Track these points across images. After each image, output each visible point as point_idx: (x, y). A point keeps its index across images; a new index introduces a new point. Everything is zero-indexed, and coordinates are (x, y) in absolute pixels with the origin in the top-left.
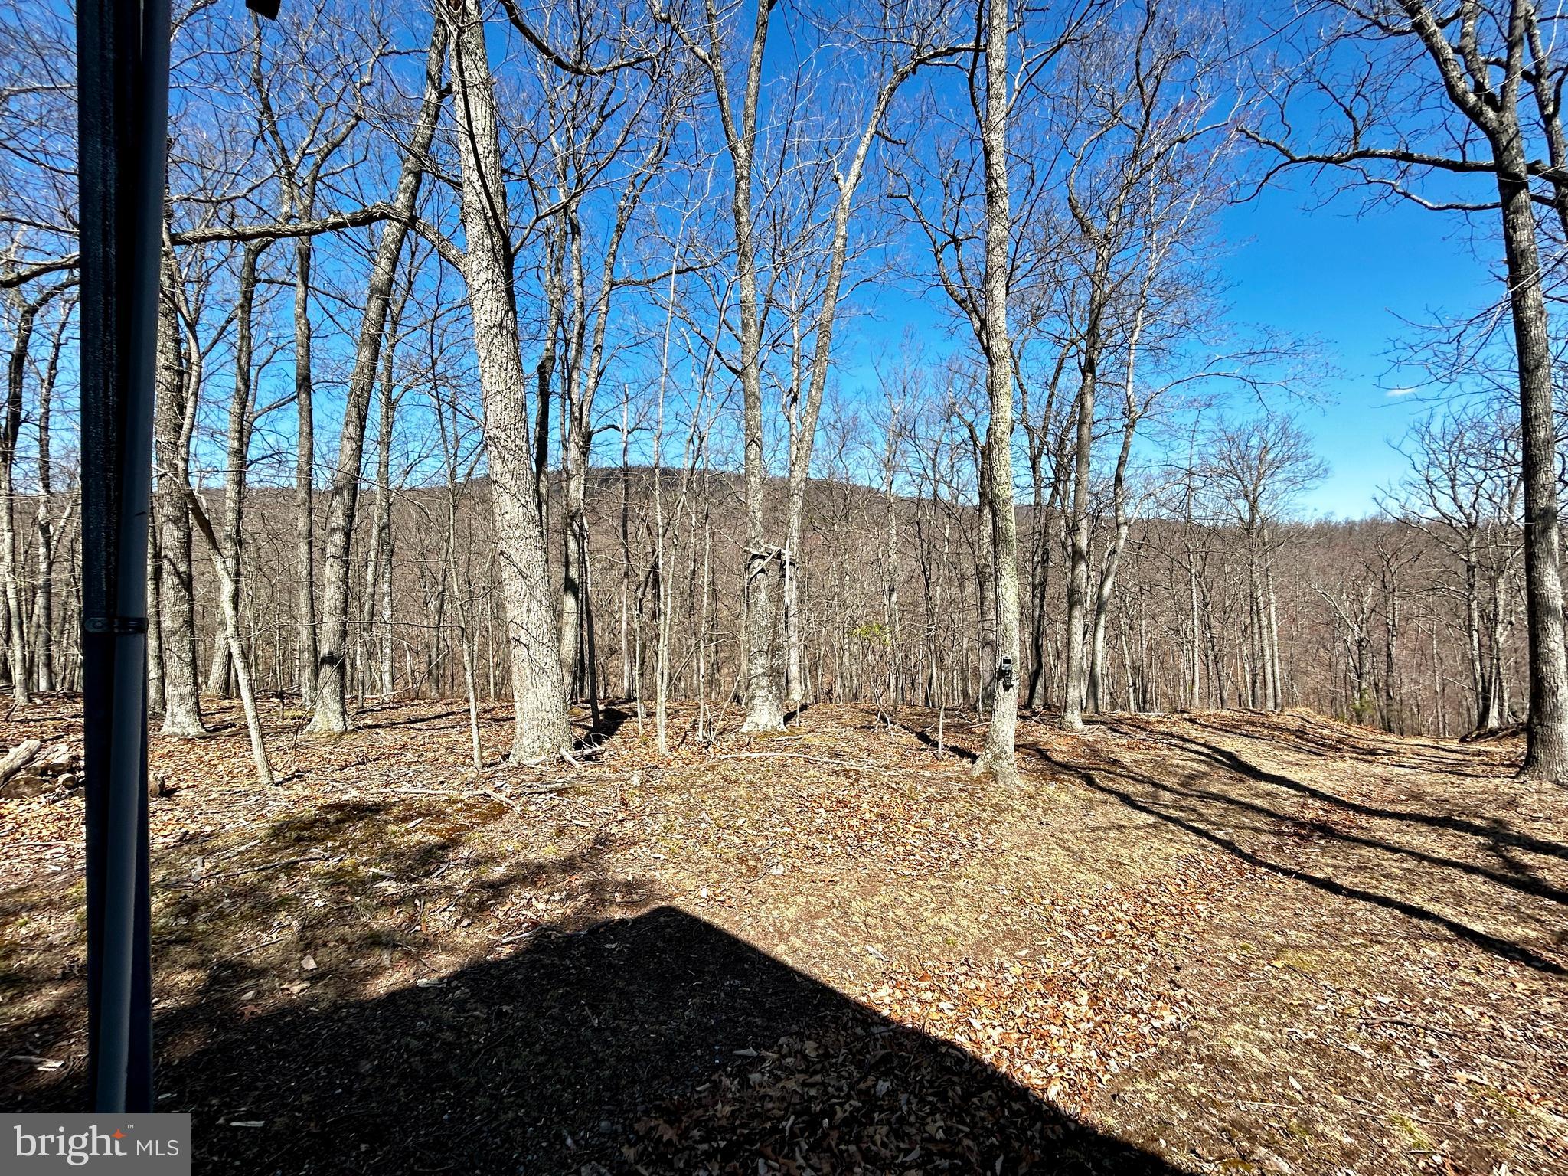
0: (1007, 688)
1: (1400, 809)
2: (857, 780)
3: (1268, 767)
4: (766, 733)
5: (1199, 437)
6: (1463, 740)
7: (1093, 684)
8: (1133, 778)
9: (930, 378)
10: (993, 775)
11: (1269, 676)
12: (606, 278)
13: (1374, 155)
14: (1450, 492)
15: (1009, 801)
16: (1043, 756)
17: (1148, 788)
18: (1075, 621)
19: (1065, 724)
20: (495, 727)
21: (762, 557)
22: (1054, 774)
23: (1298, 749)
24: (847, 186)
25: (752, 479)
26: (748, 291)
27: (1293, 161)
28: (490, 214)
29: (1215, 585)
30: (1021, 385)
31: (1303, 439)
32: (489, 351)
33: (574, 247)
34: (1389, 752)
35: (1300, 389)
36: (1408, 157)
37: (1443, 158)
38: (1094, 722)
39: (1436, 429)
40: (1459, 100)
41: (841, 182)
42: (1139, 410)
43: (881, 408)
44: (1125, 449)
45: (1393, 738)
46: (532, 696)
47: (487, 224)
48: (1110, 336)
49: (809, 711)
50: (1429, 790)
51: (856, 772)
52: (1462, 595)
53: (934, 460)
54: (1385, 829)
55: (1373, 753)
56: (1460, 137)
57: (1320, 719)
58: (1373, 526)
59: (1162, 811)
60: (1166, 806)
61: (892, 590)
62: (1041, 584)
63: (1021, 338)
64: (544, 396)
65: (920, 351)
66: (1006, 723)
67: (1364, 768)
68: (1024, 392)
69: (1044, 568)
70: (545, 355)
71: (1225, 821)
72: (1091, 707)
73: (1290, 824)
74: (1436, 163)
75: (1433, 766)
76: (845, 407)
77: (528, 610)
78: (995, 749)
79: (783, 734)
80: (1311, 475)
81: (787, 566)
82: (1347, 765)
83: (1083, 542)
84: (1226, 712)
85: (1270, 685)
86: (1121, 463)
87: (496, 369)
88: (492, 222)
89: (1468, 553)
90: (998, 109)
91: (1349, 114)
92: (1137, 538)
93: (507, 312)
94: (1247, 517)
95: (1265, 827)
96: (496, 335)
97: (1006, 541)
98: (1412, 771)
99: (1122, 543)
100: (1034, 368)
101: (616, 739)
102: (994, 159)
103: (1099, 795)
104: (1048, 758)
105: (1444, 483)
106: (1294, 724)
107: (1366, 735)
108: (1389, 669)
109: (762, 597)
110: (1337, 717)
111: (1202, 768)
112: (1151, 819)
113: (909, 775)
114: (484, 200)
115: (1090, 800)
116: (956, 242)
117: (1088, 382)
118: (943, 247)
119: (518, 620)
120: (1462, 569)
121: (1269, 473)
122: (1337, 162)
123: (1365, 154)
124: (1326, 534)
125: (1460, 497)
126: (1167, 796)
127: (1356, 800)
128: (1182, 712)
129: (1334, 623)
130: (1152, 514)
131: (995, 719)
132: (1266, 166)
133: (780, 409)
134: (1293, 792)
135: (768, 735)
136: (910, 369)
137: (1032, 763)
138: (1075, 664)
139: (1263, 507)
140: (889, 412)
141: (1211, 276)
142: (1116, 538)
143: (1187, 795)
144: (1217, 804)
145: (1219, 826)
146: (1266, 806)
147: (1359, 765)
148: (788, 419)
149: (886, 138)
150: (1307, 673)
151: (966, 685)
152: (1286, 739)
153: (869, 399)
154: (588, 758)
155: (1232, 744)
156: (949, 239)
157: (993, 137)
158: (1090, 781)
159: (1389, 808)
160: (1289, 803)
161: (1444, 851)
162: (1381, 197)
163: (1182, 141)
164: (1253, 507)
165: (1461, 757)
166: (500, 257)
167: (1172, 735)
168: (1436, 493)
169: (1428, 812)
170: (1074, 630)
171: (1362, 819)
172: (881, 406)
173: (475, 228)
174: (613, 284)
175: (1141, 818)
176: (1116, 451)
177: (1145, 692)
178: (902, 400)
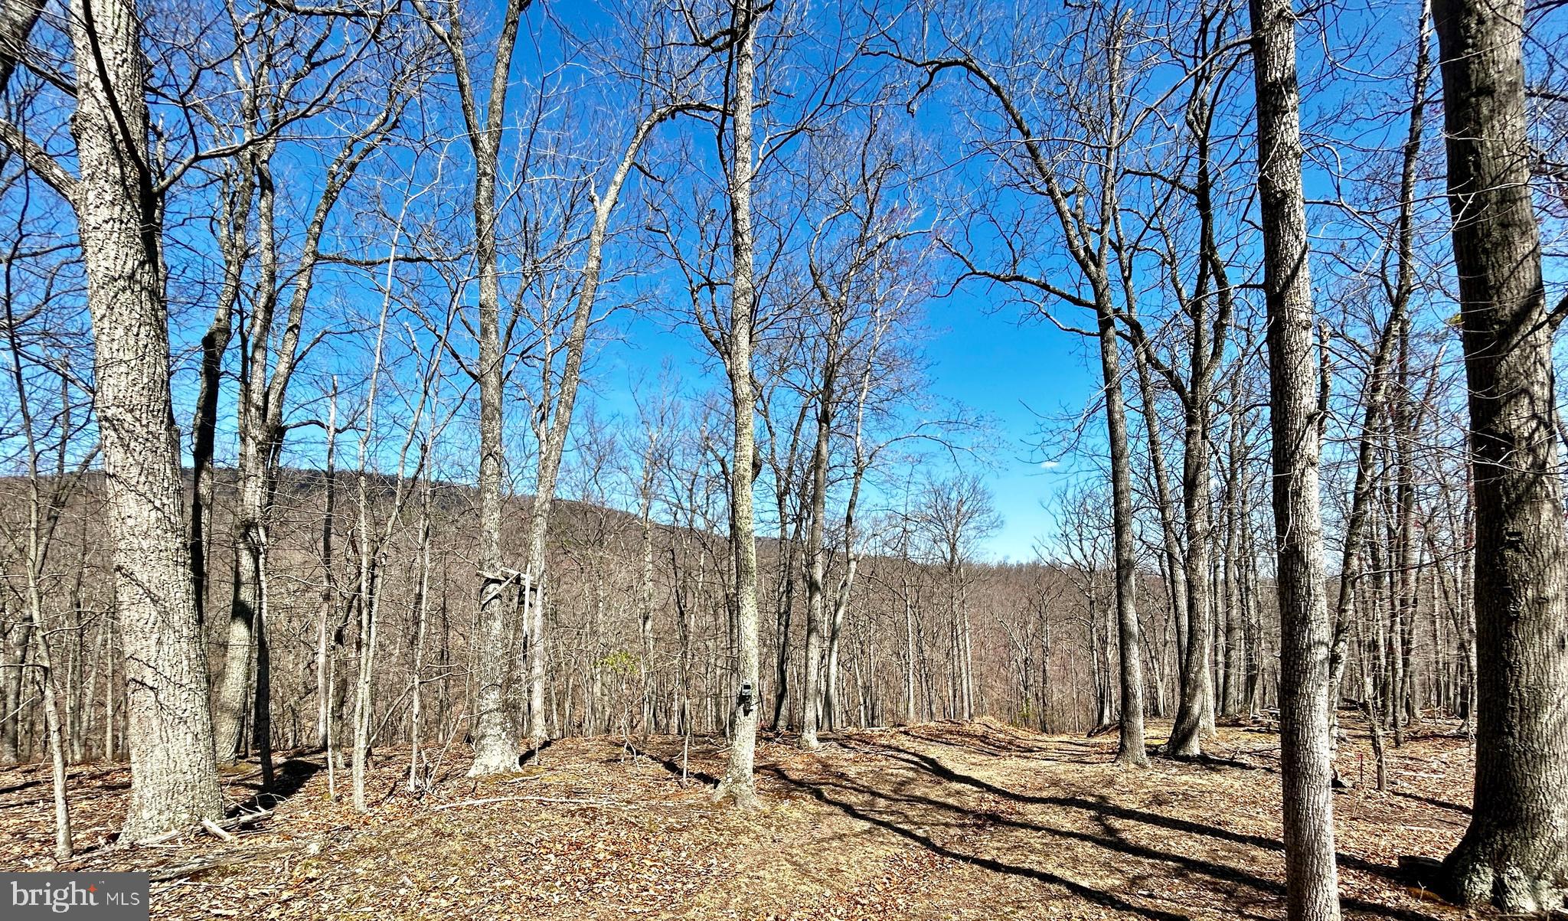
0: (746, 713)
1: (1045, 794)
2: (594, 818)
3: (959, 770)
4: (497, 776)
5: (912, 487)
6: (1089, 735)
7: (828, 704)
8: (855, 789)
9: (688, 410)
10: (732, 798)
11: (965, 691)
12: (309, 249)
13: (1025, 281)
14: (1078, 544)
15: (746, 823)
16: (780, 775)
17: (867, 797)
18: (811, 647)
19: (803, 743)
20: (105, 797)
21: (499, 582)
22: (789, 792)
23: (981, 752)
24: (603, 208)
25: (488, 496)
26: (489, 294)
27: (974, 273)
28: (120, 137)
29: (926, 615)
30: (770, 428)
31: (986, 496)
32: (110, 308)
33: (263, 203)
34: (1041, 749)
35: (984, 456)
36: (1046, 287)
37: (1067, 293)
38: (828, 740)
39: (1070, 496)
40: (1076, 254)
41: (596, 204)
42: (866, 460)
43: (639, 434)
44: (855, 494)
45: (1045, 737)
46: (159, 753)
47: (115, 148)
48: (844, 393)
49: (553, 747)
50: (1063, 777)
51: (594, 810)
52: (1087, 623)
53: (691, 490)
54: (1034, 813)
55: (1030, 751)
56: (1077, 280)
57: (999, 725)
58: (1034, 567)
59: (877, 817)
60: (880, 813)
61: (646, 618)
62: (785, 612)
63: (770, 384)
64: (212, 377)
65: (678, 384)
66: (745, 747)
67: (1023, 763)
68: (772, 434)
69: (788, 597)
70: (214, 325)
71: (924, 820)
72: (826, 726)
73: (971, 816)
74: (1063, 295)
75: (1066, 759)
76: (601, 429)
77: (159, 642)
78: (735, 772)
79: (518, 774)
80: (993, 525)
81: (527, 592)
82: (1013, 762)
83: (818, 574)
84: (933, 724)
85: (966, 698)
86: (852, 506)
87: (120, 332)
88: (122, 146)
89: (1090, 591)
90: (745, 172)
91: (1010, 246)
92: (867, 573)
93: (142, 264)
94: (948, 556)
95: (953, 822)
96: (124, 290)
97: (747, 573)
98: (1053, 763)
99: (851, 576)
100: (781, 413)
101: (298, 798)
102: (740, 215)
103: (826, 808)
104: (785, 777)
105: (1075, 537)
106: (980, 730)
107: (1026, 736)
108: (1045, 682)
109: (497, 626)
110: (1011, 723)
111: (911, 774)
112: (867, 825)
113: (651, 808)
114: (112, 118)
115: (818, 814)
116: (712, 286)
117: (823, 432)
118: (699, 288)
119: (143, 656)
120: (1087, 602)
121: (963, 522)
122: (1004, 280)
123: (1019, 278)
124: (1005, 574)
125: (1085, 548)
126: (882, 803)
127: (1017, 791)
128: (900, 725)
129: (1009, 645)
130: (879, 551)
131: (736, 743)
132: (959, 273)
133: (529, 424)
134: (975, 789)
135: (499, 778)
136: (668, 400)
137: (771, 783)
138: (812, 686)
139: (960, 550)
140: (646, 439)
141: (918, 354)
142: (848, 572)
143: (897, 800)
144: (920, 806)
145: (919, 825)
146: (956, 804)
147: (1020, 761)
148: (538, 435)
149: (646, 174)
150: (992, 687)
151: (718, 710)
152: (974, 744)
153: (626, 424)
154: (247, 826)
155: (934, 752)
156: (704, 281)
157: (740, 195)
158: (819, 795)
159: (1038, 795)
160: (971, 798)
161: (1069, 825)
162: (1032, 314)
163: (898, 237)
164: (953, 549)
165: (1084, 749)
166: (135, 193)
167: (890, 747)
168: (1071, 545)
169: (1061, 795)
170: (810, 655)
171: (1019, 806)
172: (637, 433)
173: (94, 149)
174: (317, 256)
175: (861, 825)
176: (847, 495)
177: (873, 709)
178: (660, 429)
